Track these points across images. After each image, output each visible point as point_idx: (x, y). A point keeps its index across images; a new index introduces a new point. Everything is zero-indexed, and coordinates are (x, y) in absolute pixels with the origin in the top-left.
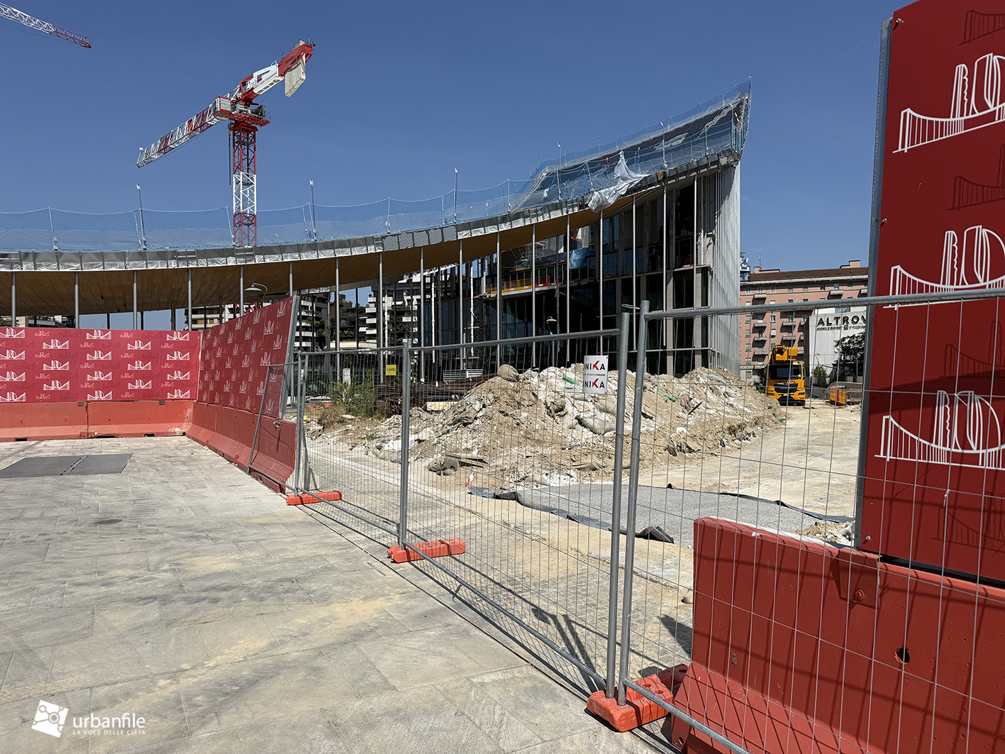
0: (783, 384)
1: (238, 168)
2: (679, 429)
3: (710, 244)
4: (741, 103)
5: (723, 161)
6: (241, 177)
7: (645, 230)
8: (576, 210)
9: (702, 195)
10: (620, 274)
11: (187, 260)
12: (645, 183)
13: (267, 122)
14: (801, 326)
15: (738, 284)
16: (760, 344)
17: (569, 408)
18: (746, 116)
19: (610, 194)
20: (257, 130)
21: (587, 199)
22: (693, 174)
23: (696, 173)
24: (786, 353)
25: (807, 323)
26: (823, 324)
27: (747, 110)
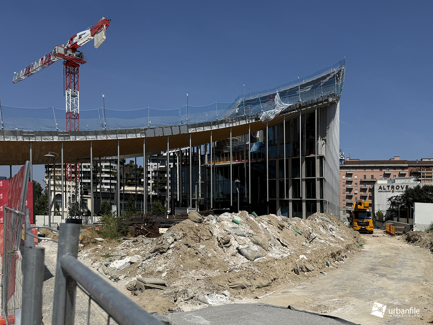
0: (361, 221)
1: (68, 87)
2: (301, 256)
3: (324, 144)
4: (340, 71)
5: (330, 100)
6: (70, 92)
7: (290, 134)
8: (254, 121)
9: (320, 118)
10: (278, 157)
11: (29, 137)
12: (289, 109)
13: (85, 62)
14: (370, 189)
15: (338, 166)
16: (350, 197)
17: (233, 242)
18: (342, 77)
19: (271, 114)
20: (79, 66)
21: (259, 115)
22: (315, 106)
23: (316, 105)
24: (363, 204)
25: (374, 187)
26: (382, 189)
27: (343, 74)
